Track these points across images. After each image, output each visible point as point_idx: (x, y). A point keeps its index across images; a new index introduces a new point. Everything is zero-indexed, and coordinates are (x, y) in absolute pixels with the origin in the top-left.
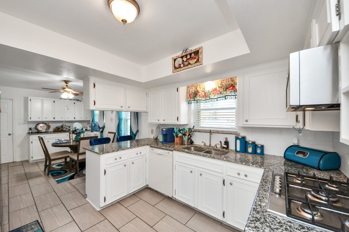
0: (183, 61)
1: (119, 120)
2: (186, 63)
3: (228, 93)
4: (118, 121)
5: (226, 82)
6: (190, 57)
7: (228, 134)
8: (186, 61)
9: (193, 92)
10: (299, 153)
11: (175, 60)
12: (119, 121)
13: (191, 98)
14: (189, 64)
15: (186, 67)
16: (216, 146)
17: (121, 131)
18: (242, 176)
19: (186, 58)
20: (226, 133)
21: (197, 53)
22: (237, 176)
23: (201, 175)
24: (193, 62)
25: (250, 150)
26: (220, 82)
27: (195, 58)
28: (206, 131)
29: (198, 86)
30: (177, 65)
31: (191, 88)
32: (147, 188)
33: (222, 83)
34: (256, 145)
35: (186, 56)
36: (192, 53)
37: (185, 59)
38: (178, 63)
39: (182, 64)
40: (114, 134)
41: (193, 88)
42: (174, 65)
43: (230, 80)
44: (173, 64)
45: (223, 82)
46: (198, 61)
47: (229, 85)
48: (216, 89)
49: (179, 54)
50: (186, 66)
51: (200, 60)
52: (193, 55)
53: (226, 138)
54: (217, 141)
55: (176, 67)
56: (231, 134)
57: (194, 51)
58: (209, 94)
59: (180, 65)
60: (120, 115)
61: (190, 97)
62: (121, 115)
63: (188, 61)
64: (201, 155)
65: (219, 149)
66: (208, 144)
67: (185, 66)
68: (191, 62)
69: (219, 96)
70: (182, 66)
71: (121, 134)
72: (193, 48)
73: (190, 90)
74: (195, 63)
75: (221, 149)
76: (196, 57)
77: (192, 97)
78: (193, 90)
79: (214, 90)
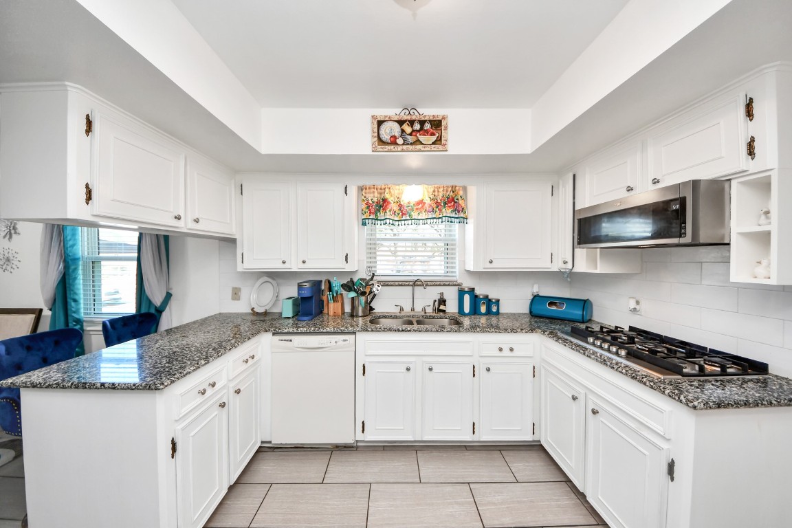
0: (403, 131)
1: (65, 261)
2: (411, 139)
3: (447, 211)
4: (61, 266)
5: (443, 191)
6: (422, 128)
7: (444, 285)
8: (411, 134)
9: (375, 200)
10: (551, 304)
11: (380, 123)
12: (66, 267)
13: (370, 213)
14: (418, 142)
15: (410, 147)
16: (424, 310)
17: (75, 301)
18: (506, 352)
19: (412, 127)
20: (440, 285)
21: (437, 124)
22: (499, 354)
23: (431, 369)
24: (428, 141)
25: (483, 309)
26: (432, 190)
27: (433, 134)
28: (400, 283)
29: (387, 190)
30: (386, 137)
31: (368, 191)
32: (265, 450)
33: (434, 191)
34: (490, 300)
35: (412, 123)
36: (425, 121)
37: (408, 129)
38: (388, 131)
39: (401, 139)
40: (33, 316)
41: (374, 192)
42: (376, 134)
43: (450, 189)
44: (376, 130)
45: (436, 190)
46: (439, 142)
47: (448, 198)
48: (421, 202)
49: (394, 112)
50: (411, 144)
51: (443, 142)
52: (427, 126)
53: (442, 294)
54: (425, 301)
55: (384, 140)
56: (449, 285)
57: (431, 118)
58: (410, 209)
59: (394, 137)
60: (70, 243)
61: (370, 210)
62: (73, 246)
63: (416, 136)
64: (431, 331)
65: (431, 314)
66: (407, 309)
67: (408, 144)
68: (422, 138)
69: (430, 217)
70: (400, 141)
71: (77, 311)
72: (428, 112)
73: (367, 196)
74: (433, 143)
75: (434, 314)
76: (434, 131)
77: (372, 210)
78: (373, 197)
79: (418, 204)
